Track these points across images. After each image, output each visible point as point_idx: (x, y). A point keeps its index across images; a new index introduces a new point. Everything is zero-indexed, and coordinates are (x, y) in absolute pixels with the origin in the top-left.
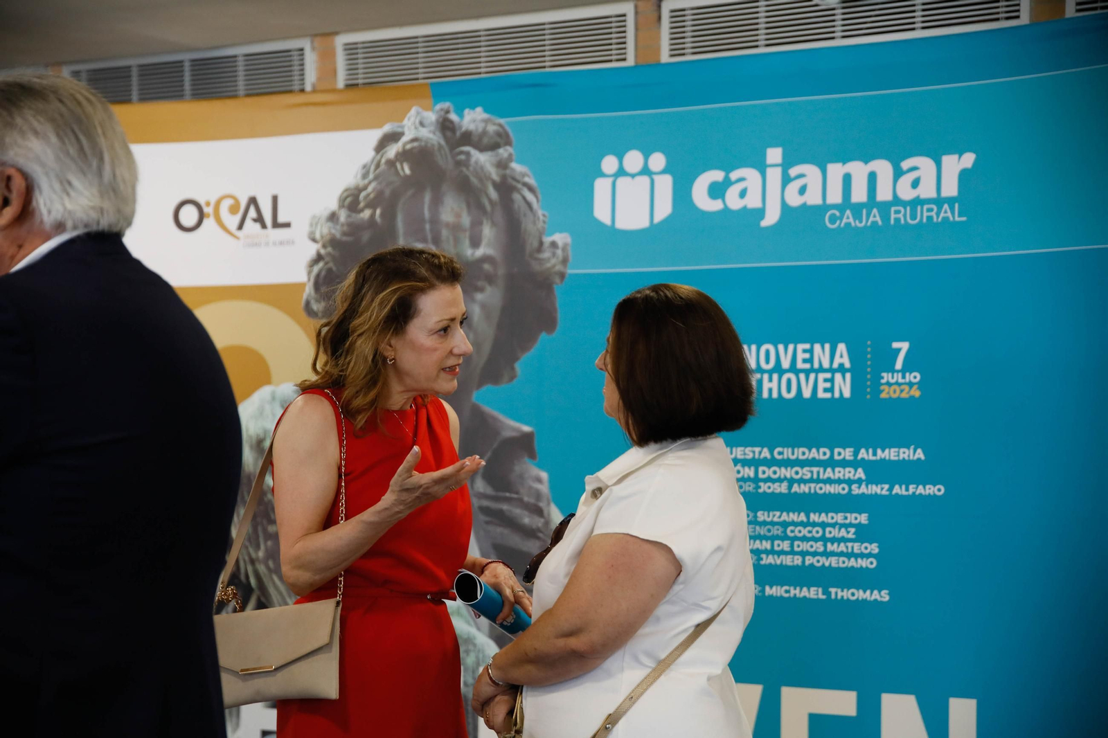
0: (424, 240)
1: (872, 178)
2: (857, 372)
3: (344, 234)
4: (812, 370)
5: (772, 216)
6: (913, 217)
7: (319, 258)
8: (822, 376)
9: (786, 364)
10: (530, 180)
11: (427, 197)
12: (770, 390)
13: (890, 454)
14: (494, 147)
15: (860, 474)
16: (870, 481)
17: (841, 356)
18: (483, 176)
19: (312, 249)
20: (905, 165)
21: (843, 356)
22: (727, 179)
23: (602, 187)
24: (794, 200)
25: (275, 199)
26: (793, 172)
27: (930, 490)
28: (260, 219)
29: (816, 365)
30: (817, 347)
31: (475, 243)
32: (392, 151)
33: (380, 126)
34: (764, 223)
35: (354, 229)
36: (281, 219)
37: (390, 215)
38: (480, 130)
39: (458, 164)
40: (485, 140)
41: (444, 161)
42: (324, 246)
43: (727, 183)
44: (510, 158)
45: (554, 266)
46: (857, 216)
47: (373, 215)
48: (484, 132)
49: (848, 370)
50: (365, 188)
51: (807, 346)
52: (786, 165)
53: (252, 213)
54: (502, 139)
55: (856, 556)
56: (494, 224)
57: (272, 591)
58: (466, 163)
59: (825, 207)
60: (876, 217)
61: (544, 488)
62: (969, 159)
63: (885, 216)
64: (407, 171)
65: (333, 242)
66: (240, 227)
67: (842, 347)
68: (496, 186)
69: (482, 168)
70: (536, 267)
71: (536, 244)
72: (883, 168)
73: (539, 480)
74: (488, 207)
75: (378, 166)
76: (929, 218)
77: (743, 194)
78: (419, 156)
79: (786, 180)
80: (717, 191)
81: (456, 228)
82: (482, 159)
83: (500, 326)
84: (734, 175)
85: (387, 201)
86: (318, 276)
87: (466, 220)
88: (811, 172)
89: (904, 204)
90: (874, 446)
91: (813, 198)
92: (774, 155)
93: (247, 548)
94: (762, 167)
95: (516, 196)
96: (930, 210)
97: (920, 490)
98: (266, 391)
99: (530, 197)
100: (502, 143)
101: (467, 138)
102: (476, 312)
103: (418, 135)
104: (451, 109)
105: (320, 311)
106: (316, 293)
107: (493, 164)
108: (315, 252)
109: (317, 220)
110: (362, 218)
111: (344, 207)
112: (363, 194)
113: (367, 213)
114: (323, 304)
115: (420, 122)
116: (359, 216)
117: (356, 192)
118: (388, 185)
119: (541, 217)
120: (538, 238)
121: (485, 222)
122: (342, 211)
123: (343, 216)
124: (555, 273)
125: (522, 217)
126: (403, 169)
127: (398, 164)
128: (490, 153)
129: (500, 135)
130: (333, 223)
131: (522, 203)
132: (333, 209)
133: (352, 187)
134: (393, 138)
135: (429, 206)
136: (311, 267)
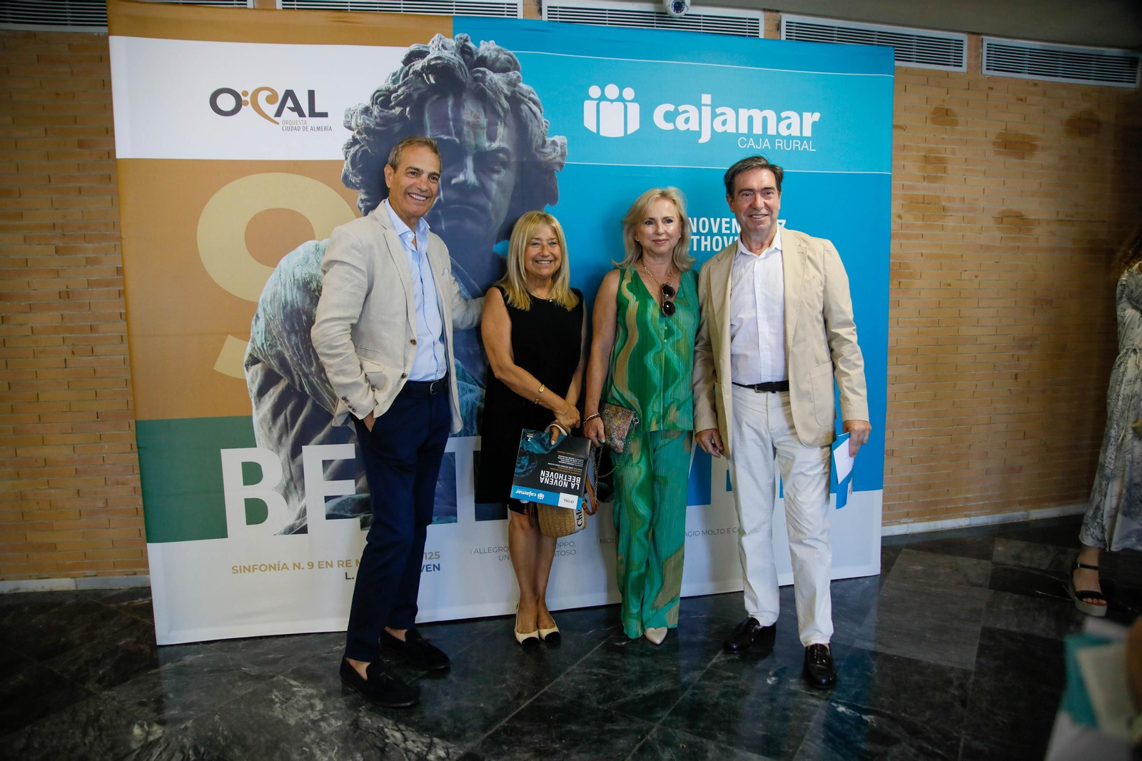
0: (449, 133)
1: (765, 120)
3: (377, 124)
4: (731, 234)
5: (705, 137)
6: (788, 147)
7: (355, 142)
9: (715, 230)
10: (535, 96)
11: (450, 102)
12: (706, 246)
14: (504, 70)
18: (497, 91)
19: (349, 135)
20: (784, 115)
22: (676, 109)
23: (589, 107)
24: (719, 128)
25: (311, 94)
26: (718, 111)
28: (297, 108)
29: (733, 232)
31: (492, 138)
32: (418, 65)
33: (408, 45)
34: (700, 141)
35: (386, 121)
36: (317, 110)
37: (418, 113)
38: (494, 56)
39: (476, 79)
40: (498, 65)
41: (465, 76)
42: (359, 133)
43: (676, 113)
44: (518, 80)
45: (555, 158)
46: (757, 143)
47: (403, 112)
48: (497, 59)
50: (396, 91)
51: (728, 220)
52: (714, 106)
53: (290, 103)
54: (511, 66)
56: (506, 126)
57: (326, 396)
58: (483, 80)
59: (738, 135)
60: (767, 144)
62: (817, 116)
63: (772, 143)
64: (433, 81)
65: (367, 130)
66: (279, 114)
68: (506, 97)
69: (496, 84)
70: (541, 158)
71: (540, 142)
72: (771, 115)
74: (502, 114)
75: (406, 74)
76: (797, 148)
77: (687, 121)
78: (442, 70)
79: (714, 115)
80: (669, 117)
81: (475, 126)
82: (496, 78)
83: (513, 199)
84: (681, 108)
85: (416, 102)
86: (355, 155)
87: (484, 121)
88: (729, 113)
89: (783, 138)
91: (730, 128)
92: (706, 99)
93: (301, 365)
94: (699, 106)
95: (524, 107)
96: (797, 143)
98: (310, 245)
99: (535, 108)
100: (511, 68)
101: (482, 61)
102: (494, 188)
103: (440, 55)
104: (469, 39)
105: (357, 183)
106: (353, 169)
107: (504, 83)
108: (351, 138)
109: (352, 112)
110: (393, 113)
111: (376, 103)
112: (393, 95)
113: (398, 110)
114: (360, 178)
115: (442, 46)
116: (390, 112)
117: (387, 93)
118: (416, 90)
119: (544, 123)
120: (542, 138)
121: (499, 123)
122: (375, 107)
123: (376, 111)
124: (555, 163)
125: (529, 122)
126: (429, 79)
127: (424, 75)
128: (502, 74)
129: (509, 62)
130: (367, 115)
131: (529, 112)
132: (367, 105)
133: (384, 89)
134: (421, 54)
135: (452, 108)
136: (348, 148)
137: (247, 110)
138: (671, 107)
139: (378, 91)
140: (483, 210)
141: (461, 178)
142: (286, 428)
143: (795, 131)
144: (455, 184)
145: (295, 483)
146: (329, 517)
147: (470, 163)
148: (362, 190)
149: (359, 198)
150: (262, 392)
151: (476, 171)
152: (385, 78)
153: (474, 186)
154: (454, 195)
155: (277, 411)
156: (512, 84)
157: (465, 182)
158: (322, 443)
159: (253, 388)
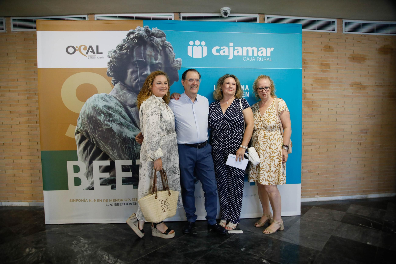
0: (142, 58)
1: (253, 51)
3: (118, 56)
5: (231, 57)
6: (262, 60)
7: (111, 62)
10: (171, 45)
11: (142, 48)
14: (160, 37)
17: (247, 88)
18: (158, 44)
19: (109, 60)
20: (260, 49)
22: (220, 48)
23: (189, 48)
25: (97, 47)
26: (236, 48)
28: (93, 52)
31: (156, 59)
32: (132, 36)
34: (229, 59)
35: (121, 55)
36: (99, 52)
37: (132, 52)
39: (151, 40)
40: (158, 35)
41: (147, 39)
42: (112, 59)
43: (220, 50)
44: (165, 40)
45: (178, 66)
46: (250, 59)
47: (127, 52)
48: (158, 33)
49: (248, 91)
50: (124, 45)
53: (91, 50)
54: (162, 35)
56: (161, 55)
57: (100, 144)
58: (153, 40)
59: (243, 56)
60: (254, 59)
62: (272, 49)
63: (256, 59)
64: (137, 41)
65: (115, 58)
66: (87, 53)
67: (247, 86)
68: (161, 46)
69: (157, 42)
70: (173, 66)
71: (172, 60)
72: (255, 49)
74: (159, 51)
75: (128, 40)
77: (224, 52)
78: (140, 38)
79: (234, 50)
80: (218, 51)
81: (150, 56)
82: (158, 40)
84: (222, 48)
85: (131, 48)
86: (111, 66)
87: (153, 54)
88: (240, 49)
89: (260, 57)
91: (240, 54)
92: (231, 44)
93: (93, 134)
94: (228, 47)
95: (167, 49)
96: (265, 59)
98: (96, 95)
99: (171, 49)
100: (163, 36)
101: (153, 34)
103: (139, 33)
104: (149, 27)
105: (112, 75)
106: (110, 71)
107: (160, 41)
108: (110, 60)
109: (110, 52)
110: (124, 52)
111: (118, 49)
112: (124, 46)
113: (125, 51)
114: (113, 73)
115: (140, 30)
116: (123, 52)
117: (122, 46)
118: (131, 44)
119: (174, 54)
120: (173, 59)
121: (159, 54)
122: (118, 50)
123: (118, 52)
124: (178, 67)
125: (169, 54)
126: (135, 41)
127: (134, 39)
128: (160, 38)
129: (162, 34)
130: (115, 53)
131: (169, 51)
132: (115, 50)
133: (121, 44)
134: (133, 33)
135: (143, 50)
136: (109, 64)
137: (77, 52)
138: (218, 48)
139: (119, 45)
141: (146, 73)
142: (88, 155)
143: (264, 54)
144: (144, 75)
145: (90, 173)
146: (101, 185)
147: (149, 68)
148: (113, 77)
149: (112, 80)
150: (80, 143)
151: (151, 71)
152: (121, 41)
154: (143, 79)
155: (85, 149)
156: (163, 41)
157: (147, 74)
158: (99, 160)
159: (77, 141)
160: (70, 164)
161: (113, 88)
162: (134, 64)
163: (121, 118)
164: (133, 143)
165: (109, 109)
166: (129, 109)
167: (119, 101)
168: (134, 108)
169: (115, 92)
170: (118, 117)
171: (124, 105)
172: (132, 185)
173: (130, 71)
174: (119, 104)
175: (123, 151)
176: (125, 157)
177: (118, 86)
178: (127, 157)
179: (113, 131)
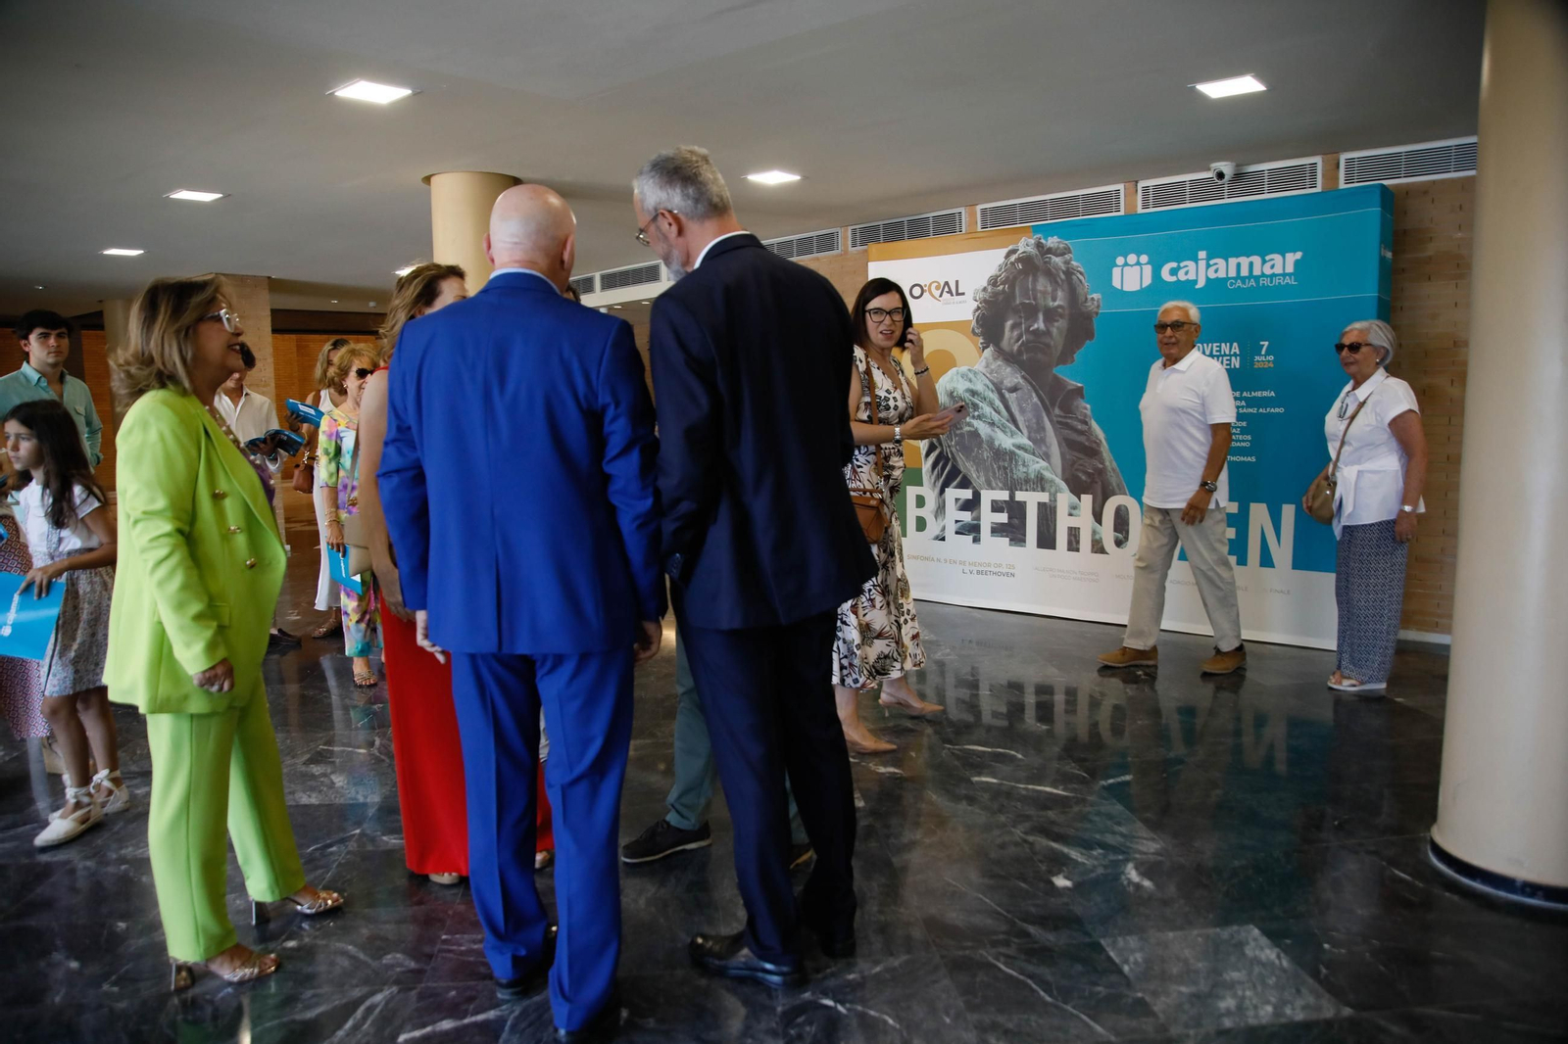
0: (1029, 299)
1: (1251, 264)
2: (1242, 356)
3: (990, 297)
5: (1201, 284)
6: (1271, 282)
7: (978, 308)
8: (1225, 358)
10: (1082, 270)
11: (1030, 279)
13: (1258, 394)
14: (1063, 254)
15: (1243, 403)
16: (1248, 406)
18: (1057, 269)
20: (1267, 258)
21: (1236, 349)
22: (1179, 266)
23: (1116, 272)
24: (1212, 275)
25: (957, 282)
26: (1212, 262)
27: (1277, 410)
28: (950, 292)
29: (1223, 353)
30: (1223, 344)
31: (1054, 299)
32: (1013, 258)
34: (1197, 287)
35: (995, 295)
36: (960, 291)
37: (1012, 287)
38: (1056, 246)
39: (1045, 263)
40: (1059, 251)
41: (1039, 262)
42: (980, 303)
43: (1179, 268)
44: (1071, 259)
45: (1093, 309)
46: (1244, 283)
47: (1004, 288)
48: (1058, 248)
49: (1238, 355)
50: (1000, 276)
51: (1218, 344)
52: (1208, 259)
53: (946, 289)
54: (1067, 250)
55: (1240, 441)
56: (1063, 290)
57: (958, 459)
58: (1049, 263)
59: (1227, 279)
60: (1253, 282)
61: (1089, 412)
62: (1299, 255)
63: (1257, 282)
64: (1021, 267)
65: (985, 301)
66: (941, 296)
67: (1235, 344)
68: (1063, 272)
69: (1057, 264)
70: (1084, 309)
71: (1084, 299)
72: (1256, 260)
73: (1086, 408)
74: (1060, 283)
75: (1006, 265)
76: (1279, 283)
77: (1187, 273)
78: (1026, 260)
79: (1208, 266)
80: (1174, 272)
81: (1044, 293)
82: (1057, 260)
84: (1182, 265)
85: (1011, 281)
86: (978, 316)
87: (1049, 289)
88: (1221, 262)
89: (1267, 276)
90: (1250, 390)
91: (1222, 274)
92: (1202, 254)
94: (1196, 260)
95: (1074, 277)
96: (1280, 279)
97: (1272, 410)
98: (955, 369)
99: (1081, 277)
100: (1067, 252)
101: (1050, 251)
102: (1054, 331)
103: (1025, 250)
104: (1042, 238)
105: (979, 333)
107: (1062, 262)
108: (976, 306)
109: (977, 291)
110: (999, 289)
111: (990, 284)
112: (999, 278)
113: (1001, 287)
114: (981, 329)
115: (1026, 244)
116: (997, 288)
117: (996, 277)
118: (1011, 274)
119: (1087, 286)
120: (1085, 296)
121: (1059, 289)
122: (989, 286)
123: (990, 289)
124: (1093, 312)
125: (1077, 286)
126: (1018, 266)
127: (1016, 264)
128: (1061, 257)
129: (1065, 249)
130: (985, 292)
131: (1078, 282)
132: (985, 286)
133: (994, 275)
134: (1013, 252)
135: (1032, 283)
136: (975, 313)
138: (1174, 265)
139: (991, 277)
140: (1048, 346)
141: (1036, 326)
142: (939, 477)
143: (1278, 270)
144: (1033, 331)
145: (941, 509)
146: (957, 533)
147: (1041, 317)
148: (981, 337)
149: (980, 342)
150: (928, 455)
151: (1044, 322)
152: (995, 269)
153: (1043, 331)
154: (1031, 338)
155: (934, 466)
157: (1038, 329)
158: (955, 488)
159: (923, 453)
160: (912, 492)
161: (980, 357)
162: (1016, 311)
163: (993, 413)
164: (1011, 460)
165: (973, 396)
166: (1007, 395)
167: (991, 381)
168: (1014, 395)
169: (984, 364)
170: (987, 410)
171: (998, 388)
172: (1008, 539)
173: (1009, 324)
174: (991, 386)
175: (994, 473)
176: (997, 484)
177: (988, 352)
178: (1000, 485)
179: (978, 435)
